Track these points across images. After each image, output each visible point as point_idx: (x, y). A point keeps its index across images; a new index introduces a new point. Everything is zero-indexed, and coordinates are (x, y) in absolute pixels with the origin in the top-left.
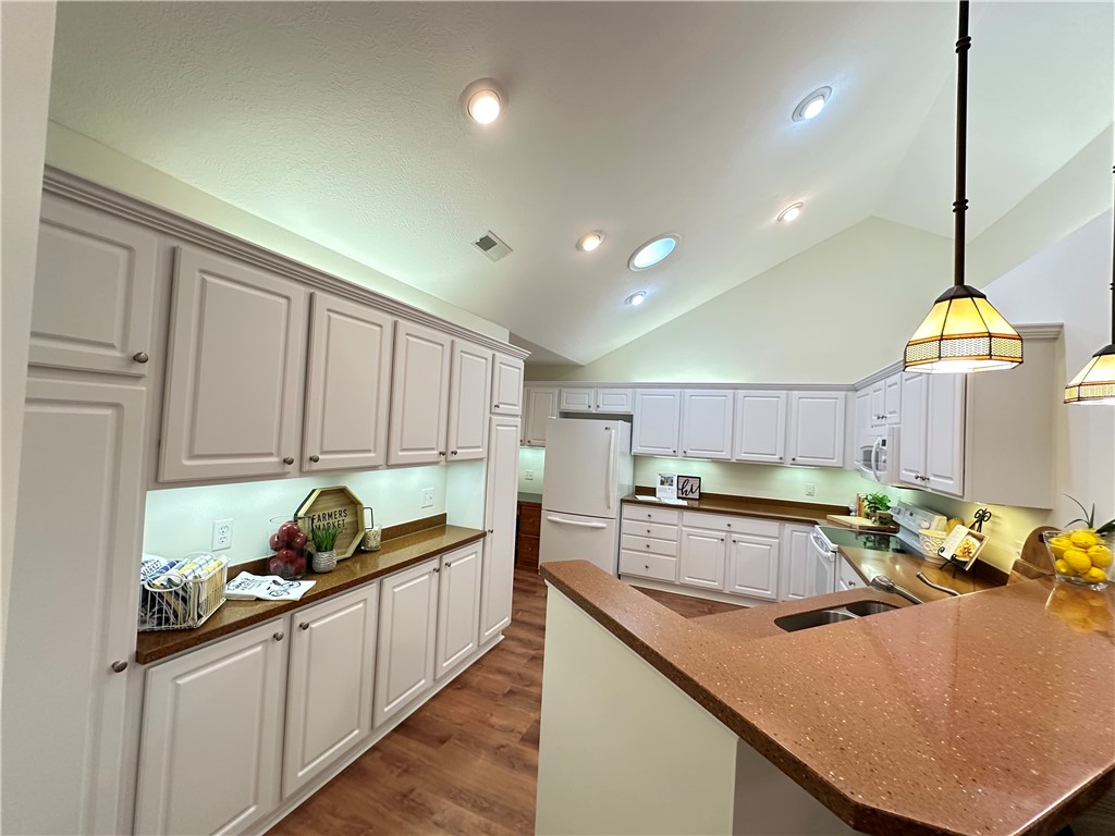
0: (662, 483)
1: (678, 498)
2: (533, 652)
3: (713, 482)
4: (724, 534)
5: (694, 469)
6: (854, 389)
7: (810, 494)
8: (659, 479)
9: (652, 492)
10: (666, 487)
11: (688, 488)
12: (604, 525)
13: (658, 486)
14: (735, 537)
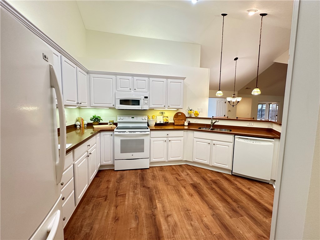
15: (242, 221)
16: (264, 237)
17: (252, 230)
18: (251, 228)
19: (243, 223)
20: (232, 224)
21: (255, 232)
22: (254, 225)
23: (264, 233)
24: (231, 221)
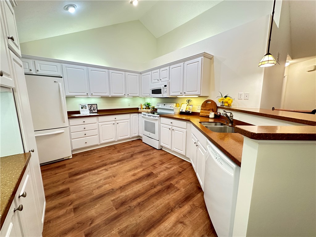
0: (82, 108)
1: (90, 113)
2: (71, 207)
3: (102, 106)
4: (114, 122)
5: (93, 101)
6: (141, 73)
7: (129, 106)
8: (80, 106)
9: (78, 112)
10: (84, 109)
11: (92, 109)
12: (63, 131)
13: (80, 110)
14: (117, 122)
15: (110, 209)
16: (91, 224)
17: (99, 215)
18: (101, 214)
19: (106, 209)
20: (104, 201)
21: (97, 217)
22: (106, 218)
23: (96, 225)
24: (108, 201)
